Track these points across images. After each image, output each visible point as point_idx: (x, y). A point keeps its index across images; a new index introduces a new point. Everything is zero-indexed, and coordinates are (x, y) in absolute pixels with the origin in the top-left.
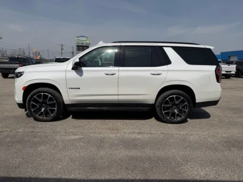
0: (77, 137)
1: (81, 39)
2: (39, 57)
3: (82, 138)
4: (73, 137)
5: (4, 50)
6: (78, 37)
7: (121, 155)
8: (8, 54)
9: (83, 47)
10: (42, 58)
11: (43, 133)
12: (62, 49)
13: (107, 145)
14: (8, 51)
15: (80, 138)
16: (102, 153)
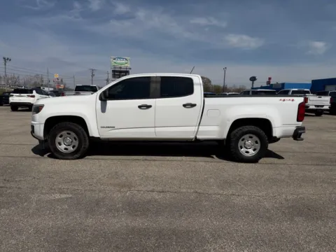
0: (63, 196)
1: (119, 61)
2: (62, 86)
3: (71, 198)
4: (57, 196)
5: (16, 76)
6: (114, 59)
7: (119, 225)
8: (21, 81)
9: (121, 72)
10: (66, 86)
11: (16, 189)
12: (93, 75)
13: (103, 209)
14: (21, 78)
15: (67, 198)
16: (90, 221)
